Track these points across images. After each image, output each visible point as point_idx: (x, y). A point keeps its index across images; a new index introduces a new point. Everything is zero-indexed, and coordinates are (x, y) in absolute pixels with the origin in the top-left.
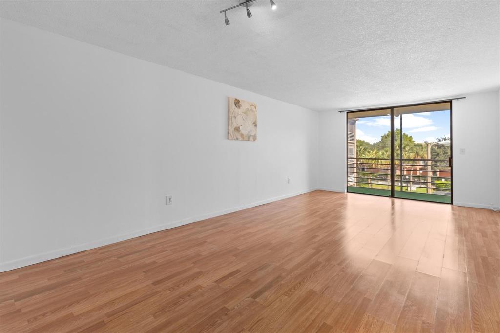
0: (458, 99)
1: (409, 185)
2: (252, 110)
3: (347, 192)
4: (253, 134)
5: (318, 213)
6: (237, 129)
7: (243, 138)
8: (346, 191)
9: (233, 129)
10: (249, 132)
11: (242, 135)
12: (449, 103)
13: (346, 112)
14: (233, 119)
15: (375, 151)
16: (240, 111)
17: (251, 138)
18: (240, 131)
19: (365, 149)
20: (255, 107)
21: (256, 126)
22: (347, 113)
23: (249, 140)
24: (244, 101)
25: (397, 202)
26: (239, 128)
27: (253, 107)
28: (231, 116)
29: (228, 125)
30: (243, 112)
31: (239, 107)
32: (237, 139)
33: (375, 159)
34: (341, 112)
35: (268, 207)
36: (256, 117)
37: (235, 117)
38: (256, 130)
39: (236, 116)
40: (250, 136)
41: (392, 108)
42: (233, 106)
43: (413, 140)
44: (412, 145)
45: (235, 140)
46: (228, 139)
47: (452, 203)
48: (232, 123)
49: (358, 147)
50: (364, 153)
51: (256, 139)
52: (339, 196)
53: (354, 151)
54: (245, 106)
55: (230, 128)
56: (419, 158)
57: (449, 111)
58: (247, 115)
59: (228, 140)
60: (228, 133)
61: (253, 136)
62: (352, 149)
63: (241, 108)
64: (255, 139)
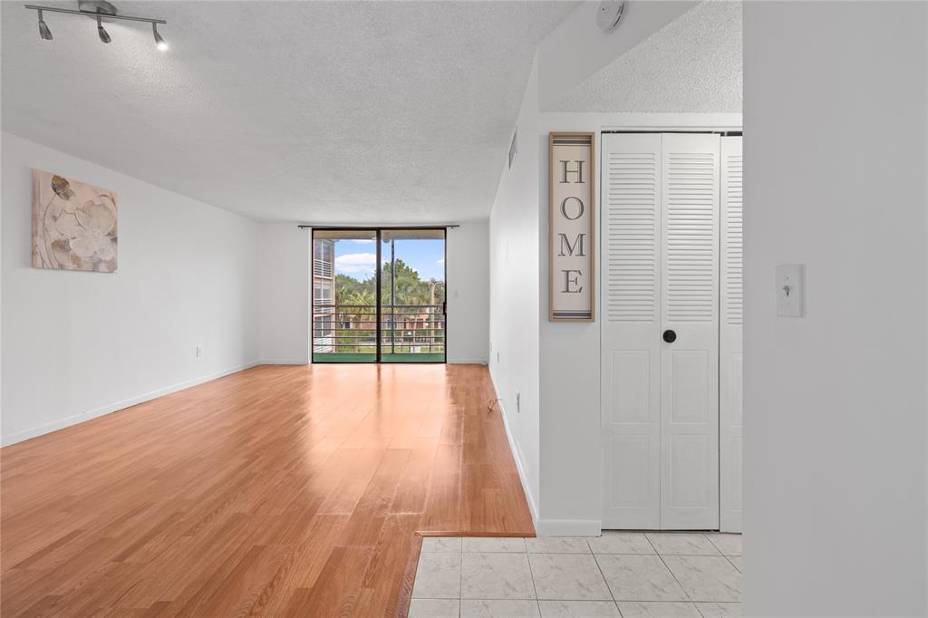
0: (452, 227)
1: (411, 344)
2: (103, 205)
3: (313, 362)
4: (108, 258)
5: (257, 403)
6: (61, 246)
7: (79, 266)
8: (310, 361)
9: (49, 244)
10: (95, 252)
11: (76, 259)
12: (443, 231)
13: (310, 229)
14: (48, 222)
15: (365, 294)
16: (69, 205)
17: (102, 267)
18: (70, 249)
19: (350, 292)
20: (113, 200)
21: (115, 240)
22: (313, 230)
23: (95, 269)
24: (79, 184)
25: (386, 368)
26: (67, 242)
27: (107, 202)
28: (42, 213)
29: (34, 234)
30: (78, 209)
31: (67, 196)
32: (62, 267)
33: (365, 307)
34: (302, 227)
35: (146, 408)
36: (116, 223)
37: (55, 218)
38: (115, 250)
39: (57, 215)
40: (100, 261)
41: (378, 230)
42: (48, 194)
43: (419, 277)
44: (415, 284)
45: (53, 268)
46: (33, 266)
47: (445, 362)
48: (45, 230)
49: (338, 286)
50: (349, 298)
51: (116, 268)
52: (298, 370)
53: (331, 292)
54: (81, 197)
55: (39, 241)
56: (425, 304)
57: (444, 241)
58: (90, 215)
59: (32, 271)
60: (33, 253)
61: (105, 261)
62: (328, 290)
63: (72, 198)
64: (112, 267)
